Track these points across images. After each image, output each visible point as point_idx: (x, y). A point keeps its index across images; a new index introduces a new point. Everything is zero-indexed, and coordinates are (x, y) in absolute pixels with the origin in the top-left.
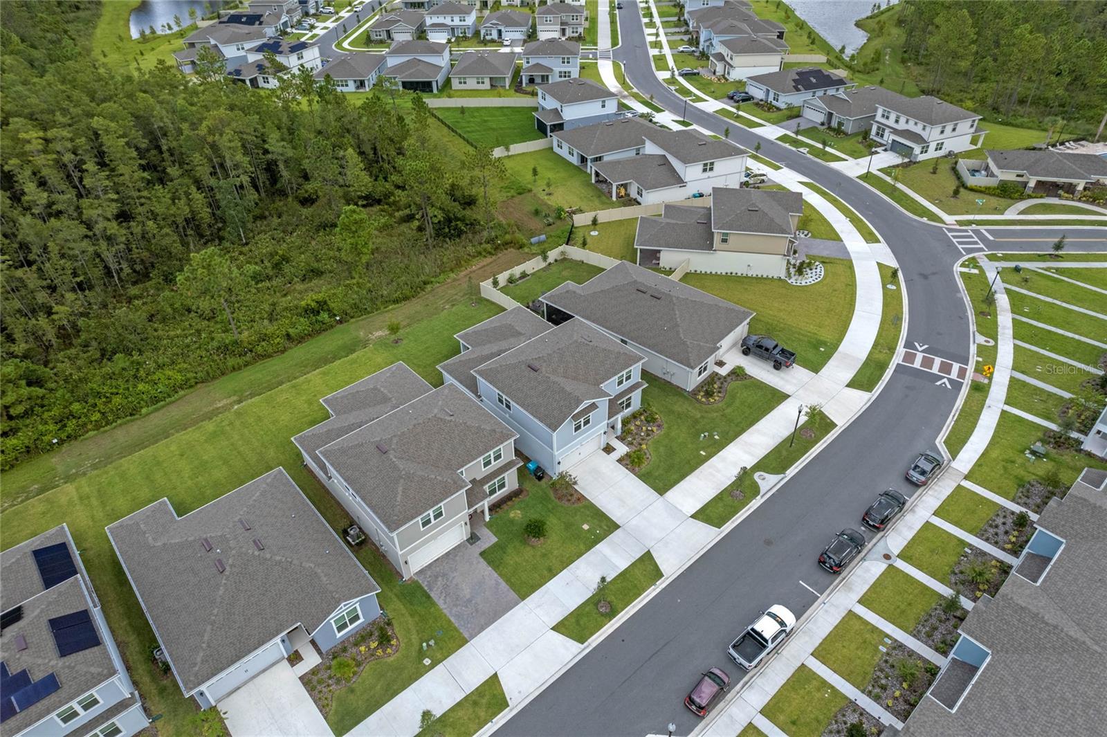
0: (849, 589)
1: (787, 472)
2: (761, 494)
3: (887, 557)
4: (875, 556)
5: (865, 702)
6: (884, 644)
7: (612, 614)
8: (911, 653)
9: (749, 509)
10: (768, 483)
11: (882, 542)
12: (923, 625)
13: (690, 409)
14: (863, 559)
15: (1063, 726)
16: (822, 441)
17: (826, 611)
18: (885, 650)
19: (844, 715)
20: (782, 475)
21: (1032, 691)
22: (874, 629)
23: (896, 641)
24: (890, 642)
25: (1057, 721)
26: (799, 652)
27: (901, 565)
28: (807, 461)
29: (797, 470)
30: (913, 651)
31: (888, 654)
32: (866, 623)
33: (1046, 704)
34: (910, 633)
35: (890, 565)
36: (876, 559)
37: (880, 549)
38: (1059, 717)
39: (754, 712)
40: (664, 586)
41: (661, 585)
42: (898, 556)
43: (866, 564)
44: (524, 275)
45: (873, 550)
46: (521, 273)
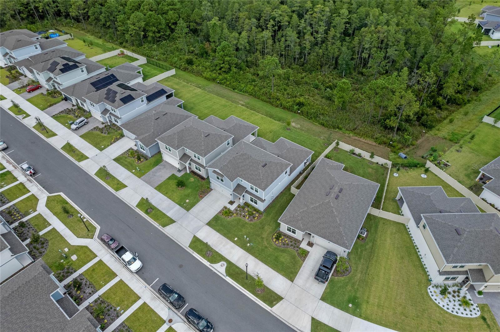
0: (153, 299)
1: (228, 277)
2: (211, 264)
3: (170, 321)
4: (171, 315)
5: (95, 296)
6: (120, 310)
7: (147, 212)
8: (113, 320)
9: (202, 259)
10: (220, 268)
11: (180, 320)
12: (127, 329)
13: (268, 232)
14: (169, 308)
15: (21, 329)
16: (256, 298)
17: (141, 288)
18: (117, 309)
19: (92, 287)
20: (225, 275)
21: (43, 326)
22: (128, 307)
23: (121, 315)
24: (121, 312)
25: (25, 328)
26: (123, 275)
27: (165, 327)
28: (240, 290)
29: (231, 283)
30: (114, 321)
31: (115, 310)
32: (132, 304)
33: (34, 328)
34: (123, 322)
35: (165, 321)
36: (169, 315)
37: (175, 318)
38: (26, 330)
39: (101, 258)
40: (159, 228)
41: (160, 228)
42: (170, 327)
43: (167, 309)
44: (359, 155)
45: (175, 315)
46: (359, 154)
